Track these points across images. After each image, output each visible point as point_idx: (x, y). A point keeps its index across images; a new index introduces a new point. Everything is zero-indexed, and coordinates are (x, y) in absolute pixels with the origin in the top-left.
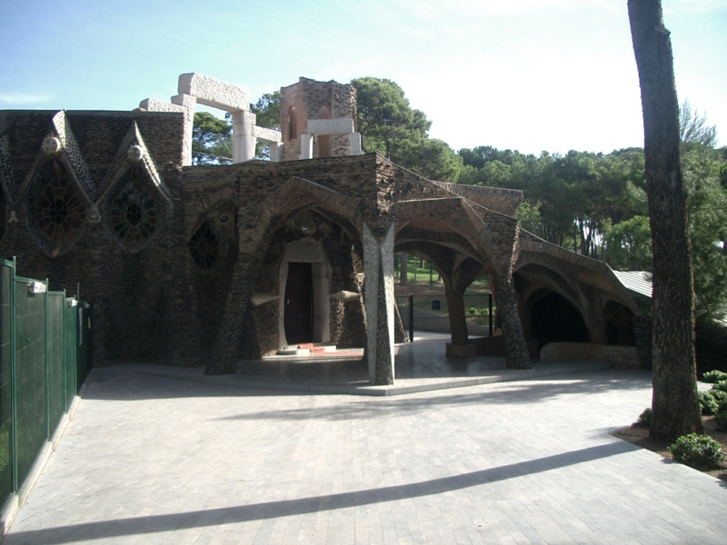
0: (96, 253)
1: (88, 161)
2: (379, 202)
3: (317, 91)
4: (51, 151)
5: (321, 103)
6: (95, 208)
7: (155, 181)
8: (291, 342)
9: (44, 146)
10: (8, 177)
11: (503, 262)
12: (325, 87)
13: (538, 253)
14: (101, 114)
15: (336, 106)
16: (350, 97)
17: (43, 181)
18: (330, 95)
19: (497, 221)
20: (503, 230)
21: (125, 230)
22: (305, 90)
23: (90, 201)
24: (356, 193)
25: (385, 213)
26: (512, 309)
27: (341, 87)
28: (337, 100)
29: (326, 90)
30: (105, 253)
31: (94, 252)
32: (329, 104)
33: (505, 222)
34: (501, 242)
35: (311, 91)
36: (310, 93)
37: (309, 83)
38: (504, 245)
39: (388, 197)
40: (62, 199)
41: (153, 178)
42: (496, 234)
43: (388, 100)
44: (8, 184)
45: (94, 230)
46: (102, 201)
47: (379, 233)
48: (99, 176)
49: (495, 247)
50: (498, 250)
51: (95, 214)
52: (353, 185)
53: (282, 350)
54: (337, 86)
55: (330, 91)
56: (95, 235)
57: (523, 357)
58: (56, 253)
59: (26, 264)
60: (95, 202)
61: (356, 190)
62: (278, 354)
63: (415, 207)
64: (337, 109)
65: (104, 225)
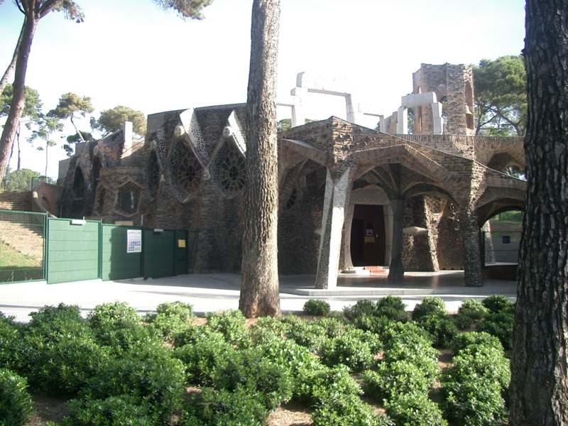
0: (205, 199)
1: (205, 139)
2: (335, 153)
3: (434, 72)
4: (178, 135)
5: (439, 82)
6: (207, 171)
7: (241, 150)
8: (355, 264)
9: (175, 132)
10: (161, 153)
11: (463, 196)
12: (441, 69)
13: (510, 189)
14: (213, 108)
15: (451, 83)
16: (463, 75)
17: (180, 154)
18: (445, 75)
19: (455, 163)
20: (462, 170)
21: (229, 184)
22: (425, 73)
23: (203, 165)
24: (325, 147)
25: (340, 161)
26: (470, 236)
27: (454, 68)
28: (451, 78)
29: (442, 71)
30: (212, 199)
31: (204, 198)
32: (445, 82)
33: (462, 163)
34: (460, 180)
35: (430, 73)
36: (429, 75)
37: (428, 67)
38: (463, 182)
39: (345, 149)
40: (193, 165)
41: (239, 147)
42: (455, 173)
43: (511, 73)
44: (160, 158)
45: (206, 184)
46: (211, 165)
47: (336, 176)
48: (210, 148)
49: (455, 184)
50: (458, 186)
51: (207, 174)
52: (324, 141)
53: (347, 269)
54: (450, 67)
55: (445, 71)
56: (206, 188)
57: (473, 276)
58: (185, 201)
59: (169, 208)
60: (206, 166)
61: (324, 145)
62: (342, 272)
63: (369, 155)
64: (451, 85)
65: (212, 181)
